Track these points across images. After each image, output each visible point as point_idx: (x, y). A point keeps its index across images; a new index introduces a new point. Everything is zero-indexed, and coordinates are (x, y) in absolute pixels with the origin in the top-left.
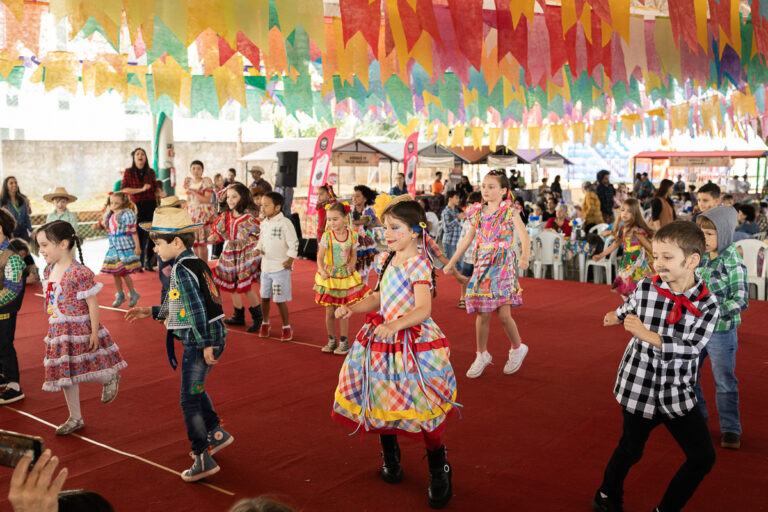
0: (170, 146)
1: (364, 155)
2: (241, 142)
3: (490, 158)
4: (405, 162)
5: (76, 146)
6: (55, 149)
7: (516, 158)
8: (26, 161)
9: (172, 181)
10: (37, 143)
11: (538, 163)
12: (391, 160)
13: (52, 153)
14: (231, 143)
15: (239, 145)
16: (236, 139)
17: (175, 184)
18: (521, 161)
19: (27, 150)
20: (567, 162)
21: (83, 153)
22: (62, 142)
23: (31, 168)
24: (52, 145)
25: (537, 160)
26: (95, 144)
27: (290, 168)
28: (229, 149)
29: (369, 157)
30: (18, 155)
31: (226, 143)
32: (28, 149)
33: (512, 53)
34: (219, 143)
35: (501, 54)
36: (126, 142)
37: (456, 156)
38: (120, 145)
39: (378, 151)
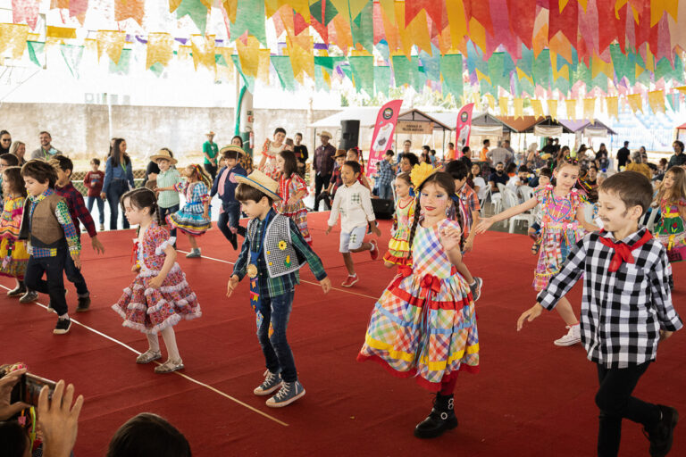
0: (250, 113)
1: (419, 124)
2: (312, 110)
3: (536, 128)
4: (458, 130)
5: (171, 111)
6: (154, 113)
7: (561, 128)
8: (131, 124)
9: (251, 144)
10: (139, 108)
11: (583, 132)
12: (444, 128)
13: (151, 118)
14: (303, 110)
15: (309, 112)
16: (308, 107)
17: (253, 147)
18: (566, 130)
19: (132, 115)
20: (611, 132)
21: (178, 117)
22: (160, 108)
23: (135, 129)
24: (152, 110)
25: (582, 129)
26: (187, 110)
27: (353, 135)
28: (301, 116)
29: (425, 125)
30: (124, 118)
31: (298, 110)
32: (133, 113)
33: (563, 31)
34: (292, 111)
35: (551, 33)
36: (213, 108)
37: (504, 125)
38: (208, 111)
39: (432, 120)
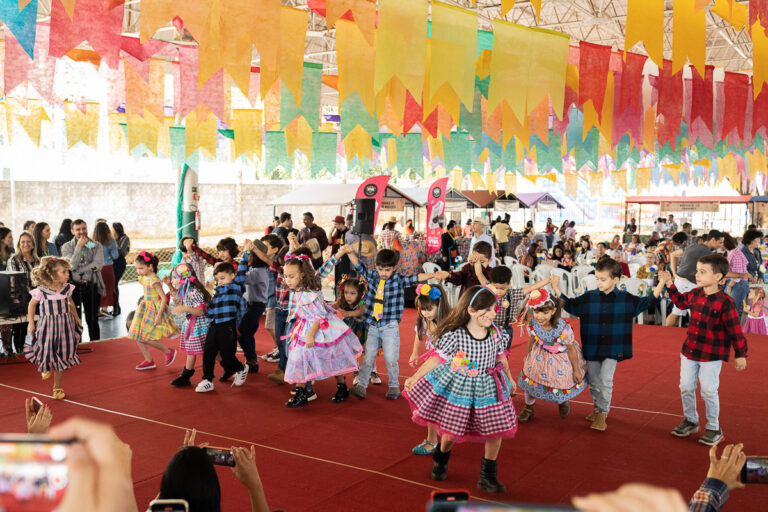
0: (195, 190)
1: (392, 200)
2: (241, 184)
3: (496, 203)
5: (84, 187)
6: (64, 191)
7: (518, 203)
8: (36, 203)
9: (197, 225)
10: (46, 184)
11: (536, 207)
12: (414, 204)
13: (60, 195)
14: (230, 185)
15: (238, 187)
16: (238, 182)
17: (199, 228)
18: (522, 205)
19: (37, 192)
20: (560, 206)
21: (91, 194)
22: (71, 183)
23: (41, 209)
24: (61, 187)
25: (535, 204)
26: (102, 186)
27: (369, 215)
28: (229, 191)
29: (397, 202)
30: (27, 196)
31: (225, 185)
32: (38, 190)
34: (219, 185)
36: (132, 183)
37: (469, 201)
38: (125, 187)
39: (403, 196)
